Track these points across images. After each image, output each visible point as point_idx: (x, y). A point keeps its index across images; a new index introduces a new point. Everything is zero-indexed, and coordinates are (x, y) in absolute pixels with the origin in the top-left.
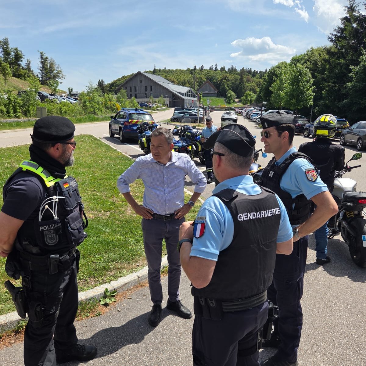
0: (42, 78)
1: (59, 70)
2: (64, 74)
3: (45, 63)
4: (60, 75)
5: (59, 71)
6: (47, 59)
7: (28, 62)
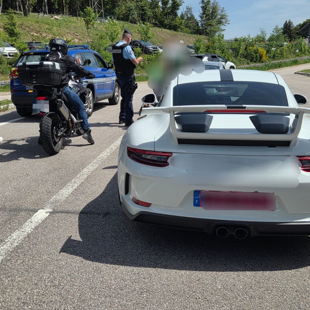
0: (202, 26)
1: (223, 14)
2: (228, 18)
3: (206, 8)
4: (223, 20)
5: (223, 16)
6: (209, 2)
7: (188, 9)
